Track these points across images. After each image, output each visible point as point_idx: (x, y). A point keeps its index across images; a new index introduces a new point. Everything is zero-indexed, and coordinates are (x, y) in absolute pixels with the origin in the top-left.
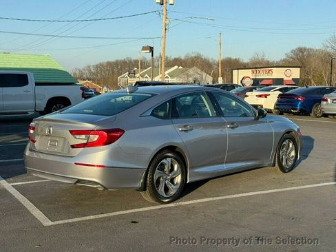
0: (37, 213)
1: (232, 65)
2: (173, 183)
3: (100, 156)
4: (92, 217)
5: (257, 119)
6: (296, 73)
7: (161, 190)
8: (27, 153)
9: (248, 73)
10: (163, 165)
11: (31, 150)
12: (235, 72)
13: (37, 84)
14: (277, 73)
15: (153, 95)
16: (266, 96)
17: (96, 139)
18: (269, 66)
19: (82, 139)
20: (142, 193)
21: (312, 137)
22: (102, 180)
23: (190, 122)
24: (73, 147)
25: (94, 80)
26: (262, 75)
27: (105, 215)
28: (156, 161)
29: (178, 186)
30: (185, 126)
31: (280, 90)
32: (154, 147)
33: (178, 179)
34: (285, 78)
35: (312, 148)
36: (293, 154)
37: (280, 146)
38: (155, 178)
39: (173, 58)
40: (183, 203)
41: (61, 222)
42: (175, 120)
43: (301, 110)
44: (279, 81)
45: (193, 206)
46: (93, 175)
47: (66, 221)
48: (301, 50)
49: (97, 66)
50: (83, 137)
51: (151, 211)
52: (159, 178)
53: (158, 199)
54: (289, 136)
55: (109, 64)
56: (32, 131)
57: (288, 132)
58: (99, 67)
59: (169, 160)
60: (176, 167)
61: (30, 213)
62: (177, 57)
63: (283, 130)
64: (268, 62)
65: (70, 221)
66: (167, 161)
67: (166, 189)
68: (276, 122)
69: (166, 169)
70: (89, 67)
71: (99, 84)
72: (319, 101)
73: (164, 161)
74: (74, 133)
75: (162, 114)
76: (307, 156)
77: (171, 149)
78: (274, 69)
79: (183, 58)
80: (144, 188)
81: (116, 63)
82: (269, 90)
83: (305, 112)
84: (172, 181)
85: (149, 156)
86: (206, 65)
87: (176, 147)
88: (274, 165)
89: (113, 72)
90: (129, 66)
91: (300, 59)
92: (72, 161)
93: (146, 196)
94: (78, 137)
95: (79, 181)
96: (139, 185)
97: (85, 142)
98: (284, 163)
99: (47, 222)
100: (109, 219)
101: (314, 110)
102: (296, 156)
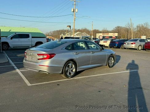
0: (26, 81)
1: (96, 32)
2: (72, 72)
3: (47, 62)
4: (45, 83)
5: (101, 50)
6: (116, 34)
7: (68, 74)
8: (24, 61)
9: (101, 34)
10: (69, 66)
11: (25, 60)
12: (97, 34)
13: (32, 37)
14: (110, 35)
15: (66, 42)
16: (106, 42)
17: (46, 57)
18: (108, 32)
19: (41, 57)
20: (62, 75)
21: (120, 55)
22: (48, 70)
23: (78, 51)
24: (38, 59)
25: (52, 36)
26: (105, 35)
27: (49, 82)
28: (67, 64)
29: (74, 73)
30: (77, 53)
31: (111, 40)
32: (66, 59)
33: (74, 70)
34: (113, 36)
35: (119, 59)
36: (113, 61)
37: (109, 59)
38: (66, 70)
39: (78, 29)
40: (75, 78)
41: (34, 84)
42: (73, 51)
43: (117, 46)
44: (111, 37)
45: (79, 79)
46: (45, 69)
47: (36, 84)
48: (118, 27)
49: (53, 32)
50: (42, 56)
51: (64, 81)
52: (68, 70)
53: (67, 77)
54: (112, 56)
55: (57, 31)
56: (25, 54)
57: (112, 55)
58: (54, 32)
59: (71, 64)
60: (73, 66)
61: (24, 81)
62: (79, 29)
63: (110, 54)
64: (108, 31)
65: (37, 84)
66: (70, 64)
67: (70, 74)
68: (108, 51)
69: (70, 67)
70: (51, 32)
71: (54, 37)
72: (123, 44)
73: (69, 64)
74: (39, 55)
75: (70, 48)
76: (118, 62)
77: (72, 60)
78: (109, 33)
79: (81, 29)
80: (62, 73)
81: (59, 31)
82: (107, 40)
83: (119, 47)
84: (72, 71)
85: (64, 63)
86: (88, 32)
87: (73, 60)
88: (107, 65)
89: (59, 34)
90: (63, 32)
91: (118, 30)
92: (38, 64)
93: (63, 76)
94: (40, 56)
95: (40, 71)
96: (61, 72)
97: (42, 58)
98: (110, 65)
99: (29, 85)
100: (50, 83)
101: (121, 46)
102: (114, 62)
